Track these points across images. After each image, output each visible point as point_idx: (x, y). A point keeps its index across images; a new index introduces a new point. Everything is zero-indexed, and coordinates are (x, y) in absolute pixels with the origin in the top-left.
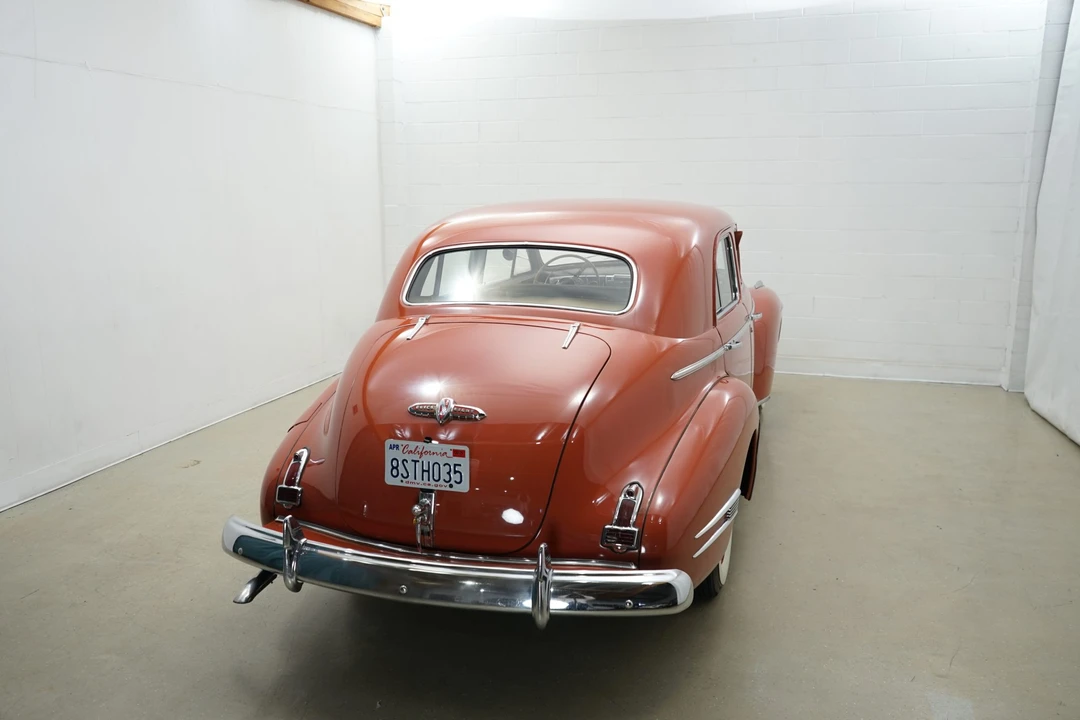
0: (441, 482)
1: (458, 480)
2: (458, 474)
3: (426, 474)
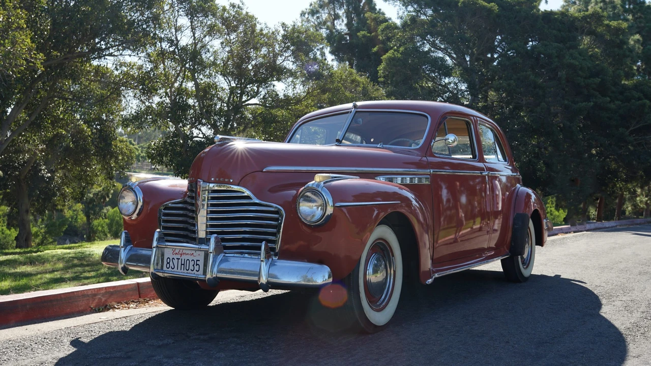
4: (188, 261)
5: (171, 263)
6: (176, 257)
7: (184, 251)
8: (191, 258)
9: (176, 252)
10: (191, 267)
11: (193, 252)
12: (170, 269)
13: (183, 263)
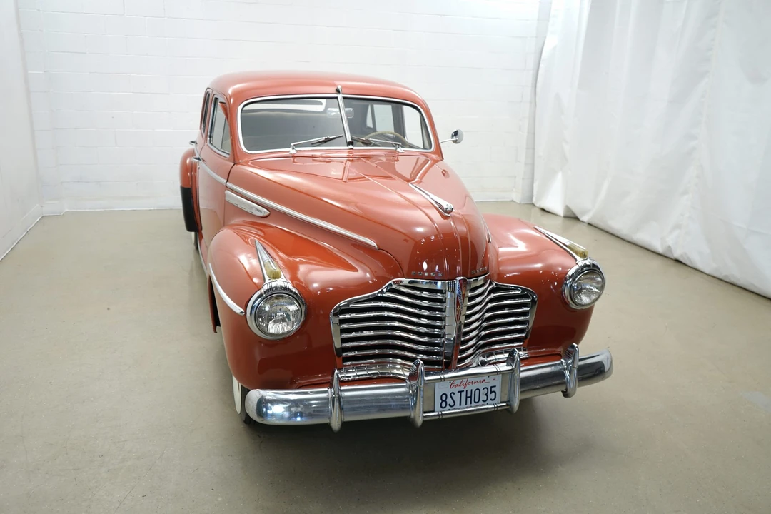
4: (477, 391)
5: (449, 401)
6: (456, 390)
7: (470, 380)
8: (481, 386)
9: (456, 384)
10: (484, 398)
11: (486, 378)
12: (448, 407)
13: (469, 395)
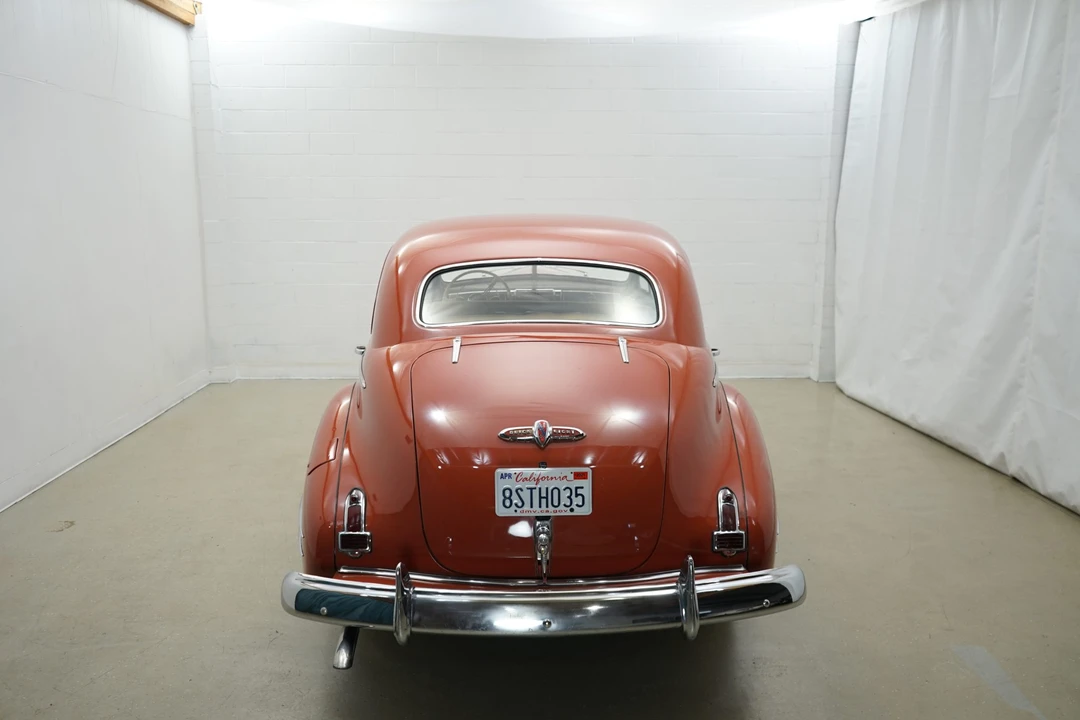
0: (562, 507)
1: (581, 504)
2: (580, 497)
3: (544, 501)
